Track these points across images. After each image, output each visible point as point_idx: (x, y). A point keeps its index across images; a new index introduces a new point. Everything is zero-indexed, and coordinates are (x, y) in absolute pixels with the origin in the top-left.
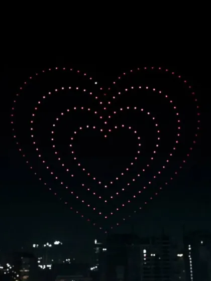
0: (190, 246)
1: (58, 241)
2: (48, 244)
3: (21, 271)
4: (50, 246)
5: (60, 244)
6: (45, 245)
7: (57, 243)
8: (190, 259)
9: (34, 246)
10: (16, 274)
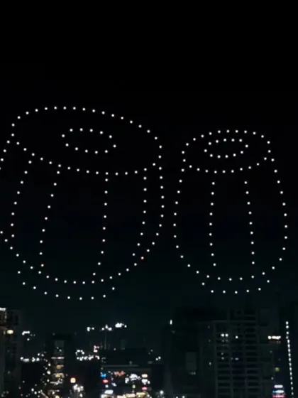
0: (287, 323)
1: (120, 323)
2: (107, 327)
3: (53, 358)
4: (110, 329)
5: (123, 327)
6: (103, 329)
7: (119, 325)
8: (288, 341)
9: (88, 329)
10: (48, 363)
